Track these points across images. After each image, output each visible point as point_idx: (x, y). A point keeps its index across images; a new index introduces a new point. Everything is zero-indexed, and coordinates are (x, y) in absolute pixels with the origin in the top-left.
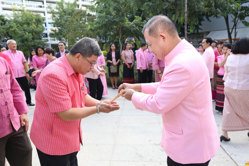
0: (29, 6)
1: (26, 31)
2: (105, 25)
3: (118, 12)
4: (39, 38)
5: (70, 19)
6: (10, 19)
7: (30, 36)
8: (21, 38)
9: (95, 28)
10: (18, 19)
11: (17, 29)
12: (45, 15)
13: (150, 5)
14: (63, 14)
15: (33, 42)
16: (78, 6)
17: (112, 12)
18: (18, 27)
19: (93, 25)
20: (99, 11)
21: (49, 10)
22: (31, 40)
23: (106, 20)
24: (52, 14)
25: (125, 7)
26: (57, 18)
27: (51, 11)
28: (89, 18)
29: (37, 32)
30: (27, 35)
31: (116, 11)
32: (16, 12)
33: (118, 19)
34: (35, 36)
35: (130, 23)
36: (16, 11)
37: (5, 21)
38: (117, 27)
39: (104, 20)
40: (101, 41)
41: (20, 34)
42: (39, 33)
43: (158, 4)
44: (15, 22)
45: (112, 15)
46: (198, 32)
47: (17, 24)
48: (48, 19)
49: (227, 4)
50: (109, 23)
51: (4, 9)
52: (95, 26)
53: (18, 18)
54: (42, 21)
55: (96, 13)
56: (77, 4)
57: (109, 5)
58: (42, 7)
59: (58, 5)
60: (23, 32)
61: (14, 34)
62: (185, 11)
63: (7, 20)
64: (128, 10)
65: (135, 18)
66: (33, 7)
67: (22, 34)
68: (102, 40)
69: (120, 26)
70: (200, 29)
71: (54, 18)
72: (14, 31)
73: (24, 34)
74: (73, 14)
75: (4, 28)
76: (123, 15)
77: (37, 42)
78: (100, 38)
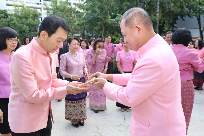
0: (29, 3)
1: (24, 24)
2: (90, 21)
3: (102, 10)
4: (35, 30)
5: (62, 15)
6: (12, 13)
7: (28, 28)
8: (19, 30)
9: (82, 23)
10: (18, 14)
11: (16, 22)
12: (41, 11)
13: (128, 5)
14: (56, 11)
15: (30, 34)
16: (70, 4)
17: (97, 10)
18: (18, 20)
19: (80, 21)
20: (86, 9)
21: (44, 6)
22: (28, 31)
23: (91, 17)
24: (47, 10)
25: (109, 6)
26: (51, 13)
27: (46, 7)
28: (78, 14)
29: (33, 25)
30: (25, 28)
31: (100, 10)
32: (17, 8)
33: (101, 16)
34: (32, 28)
35: (112, 20)
36: (17, 6)
37: (7, 15)
38: (101, 23)
39: (89, 17)
40: (89, 35)
41: (19, 26)
42: (35, 26)
43: (135, 4)
44: (15, 16)
45: (97, 13)
46: (173, 30)
47: (17, 18)
48: (44, 14)
49: (197, 5)
50: (93, 19)
51: (7, 5)
52: (82, 21)
53: (18, 12)
54: (39, 16)
55: (83, 10)
56: (68, 2)
57: (94, 4)
58: (40, 4)
59: (52, 3)
60: (22, 24)
61: (14, 26)
62: (158, 11)
63: (9, 14)
64: (111, 9)
65: (117, 16)
66: (32, 3)
67: (20, 26)
68: (89, 33)
69: (104, 23)
70: (175, 27)
71: (48, 14)
72: (14, 24)
73: (22, 26)
74: (64, 11)
75: (6, 21)
76: (106, 13)
77: (33, 34)
78: (88, 33)
